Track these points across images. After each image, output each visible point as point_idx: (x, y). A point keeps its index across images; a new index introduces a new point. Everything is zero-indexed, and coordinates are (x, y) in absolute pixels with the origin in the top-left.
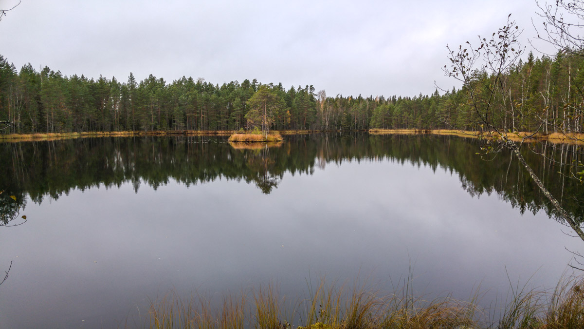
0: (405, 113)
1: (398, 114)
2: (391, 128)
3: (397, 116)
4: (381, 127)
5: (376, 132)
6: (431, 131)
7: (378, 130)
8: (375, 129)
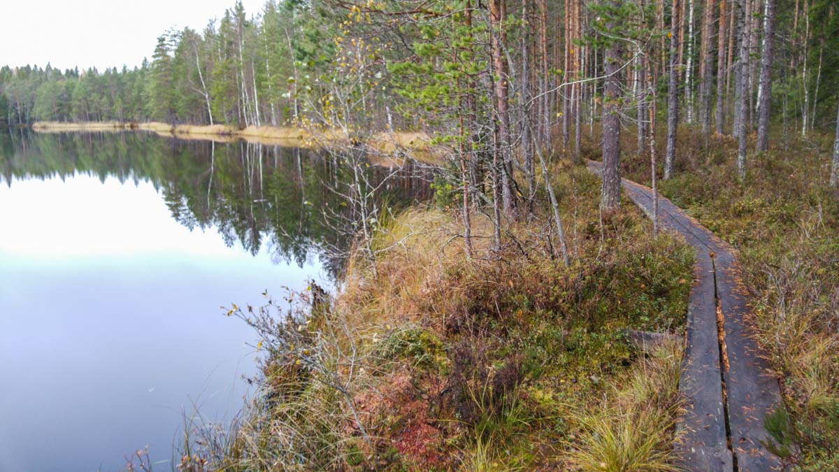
0: (93, 94)
1: (80, 97)
2: (71, 121)
3: (80, 101)
4: (52, 120)
5: (44, 127)
6: (139, 125)
7: (47, 124)
8: (43, 123)
